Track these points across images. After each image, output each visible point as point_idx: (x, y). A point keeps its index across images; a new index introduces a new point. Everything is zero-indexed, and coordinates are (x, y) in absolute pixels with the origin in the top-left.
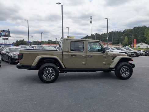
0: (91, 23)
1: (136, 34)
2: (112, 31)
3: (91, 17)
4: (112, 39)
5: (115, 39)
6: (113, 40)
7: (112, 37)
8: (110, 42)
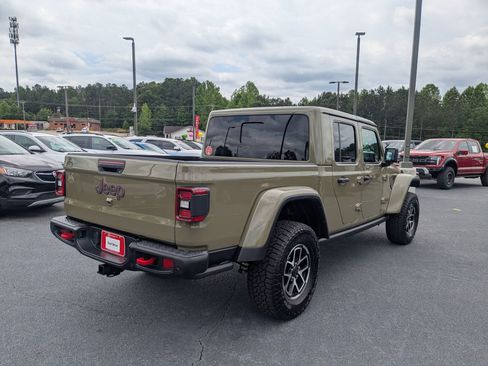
0: (15, 43)
1: (173, 99)
2: (98, 84)
3: (14, 20)
4: (97, 109)
5: (109, 112)
6: (103, 113)
7: (97, 104)
8: (93, 120)
